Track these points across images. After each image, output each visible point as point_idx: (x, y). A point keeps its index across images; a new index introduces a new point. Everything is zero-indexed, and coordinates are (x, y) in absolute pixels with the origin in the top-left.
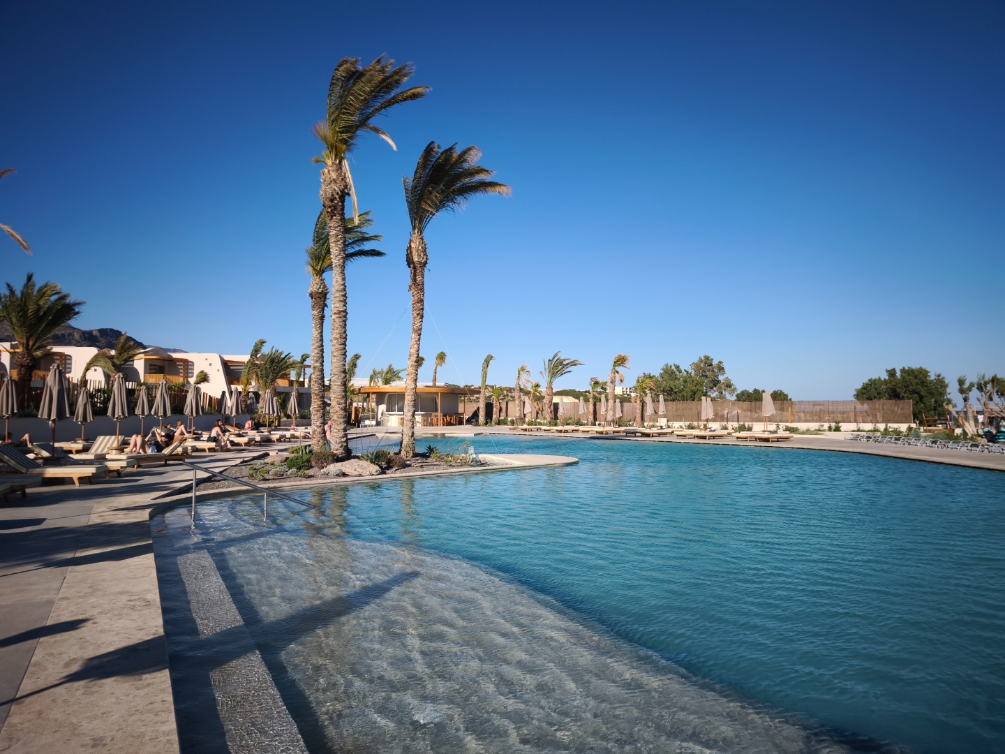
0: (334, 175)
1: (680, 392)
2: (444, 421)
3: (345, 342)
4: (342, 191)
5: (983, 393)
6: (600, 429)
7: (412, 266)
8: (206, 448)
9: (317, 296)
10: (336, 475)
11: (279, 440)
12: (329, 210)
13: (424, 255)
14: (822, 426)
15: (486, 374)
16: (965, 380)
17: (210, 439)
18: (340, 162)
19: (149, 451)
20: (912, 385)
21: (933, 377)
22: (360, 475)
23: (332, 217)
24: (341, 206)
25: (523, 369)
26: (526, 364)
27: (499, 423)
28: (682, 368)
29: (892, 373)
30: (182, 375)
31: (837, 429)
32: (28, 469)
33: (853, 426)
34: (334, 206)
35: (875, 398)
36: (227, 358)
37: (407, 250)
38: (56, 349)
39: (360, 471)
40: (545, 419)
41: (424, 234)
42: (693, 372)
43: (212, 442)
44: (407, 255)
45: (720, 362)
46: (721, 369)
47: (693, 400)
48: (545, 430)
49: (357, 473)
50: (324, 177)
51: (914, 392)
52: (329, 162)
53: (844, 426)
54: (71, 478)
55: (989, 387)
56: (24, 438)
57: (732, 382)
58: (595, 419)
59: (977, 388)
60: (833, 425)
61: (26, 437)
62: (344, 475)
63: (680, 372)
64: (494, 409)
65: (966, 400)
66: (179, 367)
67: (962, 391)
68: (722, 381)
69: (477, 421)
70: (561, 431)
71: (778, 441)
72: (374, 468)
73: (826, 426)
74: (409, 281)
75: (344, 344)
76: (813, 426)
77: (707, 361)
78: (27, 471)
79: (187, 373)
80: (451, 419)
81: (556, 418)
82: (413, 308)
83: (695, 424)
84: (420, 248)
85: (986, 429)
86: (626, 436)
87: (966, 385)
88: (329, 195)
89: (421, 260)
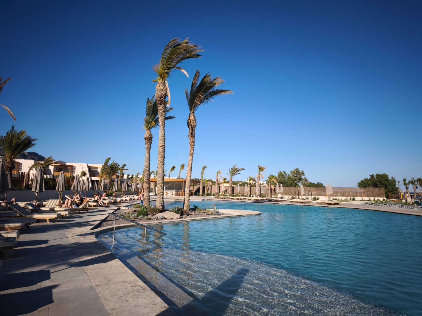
0: (162, 87)
1: (286, 183)
3: (164, 159)
4: (165, 94)
5: (414, 185)
6: (256, 198)
7: (190, 127)
8: (92, 205)
9: (148, 139)
10: (162, 219)
11: (120, 202)
12: (159, 102)
13: (195, 122)
14: (348, 198)
15: (203, 174)
16: (406, 180)
17: (94, 201)
18: (164, 82)
19: (74, 207)
20: (383, 181)
21: (390, 178)
22: (172, 219)
23: (160, 105)
24: (164, 100)
25: (219, 172)
26: (220, 170)
27: (208, 195)
28: (287, 173)
29: (372, 176)
30: (70, 172)
31: (354, 200)
32: (26, 215)
33: (360, 198)
34: (161, 100)
35: (367, 186)
36: (90, 165)
37: (188, 120)
38: (17, 160)
39: (171, 217)
40: (228, 193)
41: (195, 113)
42: (291, 174)
43: (95, 202)
44: (188, 122)
45: (303, 171)
46: (303, 174)
47: (292, 186)
48: (231, 198)
49: (170, 218)
50: (157, 88)
51: (383, 184)
52: (160, 82)
53: (356, 198)
54: (46, 219)
55: (416, 182)
56: (12, 200)
57: (307, 179)
58: (251, 194)
59: (411, 183)
60: (352, 198)
61: (14, 199)
62: (165, 218)
63: (286, 174)
64: (206, 189)
65: (407, 188)
66: (69, 169)
67: (405, 184)
68: (303, 179)
69: (199, 194)
70: (238, 199)
71: (334, 204)
72: (178, 216)
73: (349, 198)
75: (164, 160)
76: (344, 198)
77: (297, 170)
78: (26, 216)
79: (72, 172)
81: (233, 193)
82: (190, 145)
83: (295, 196)
84: (194, 119)
85: (415, 200)
86: (268, 202)
87: (407, 182)
88: (159, 96)
89: (194, 124)
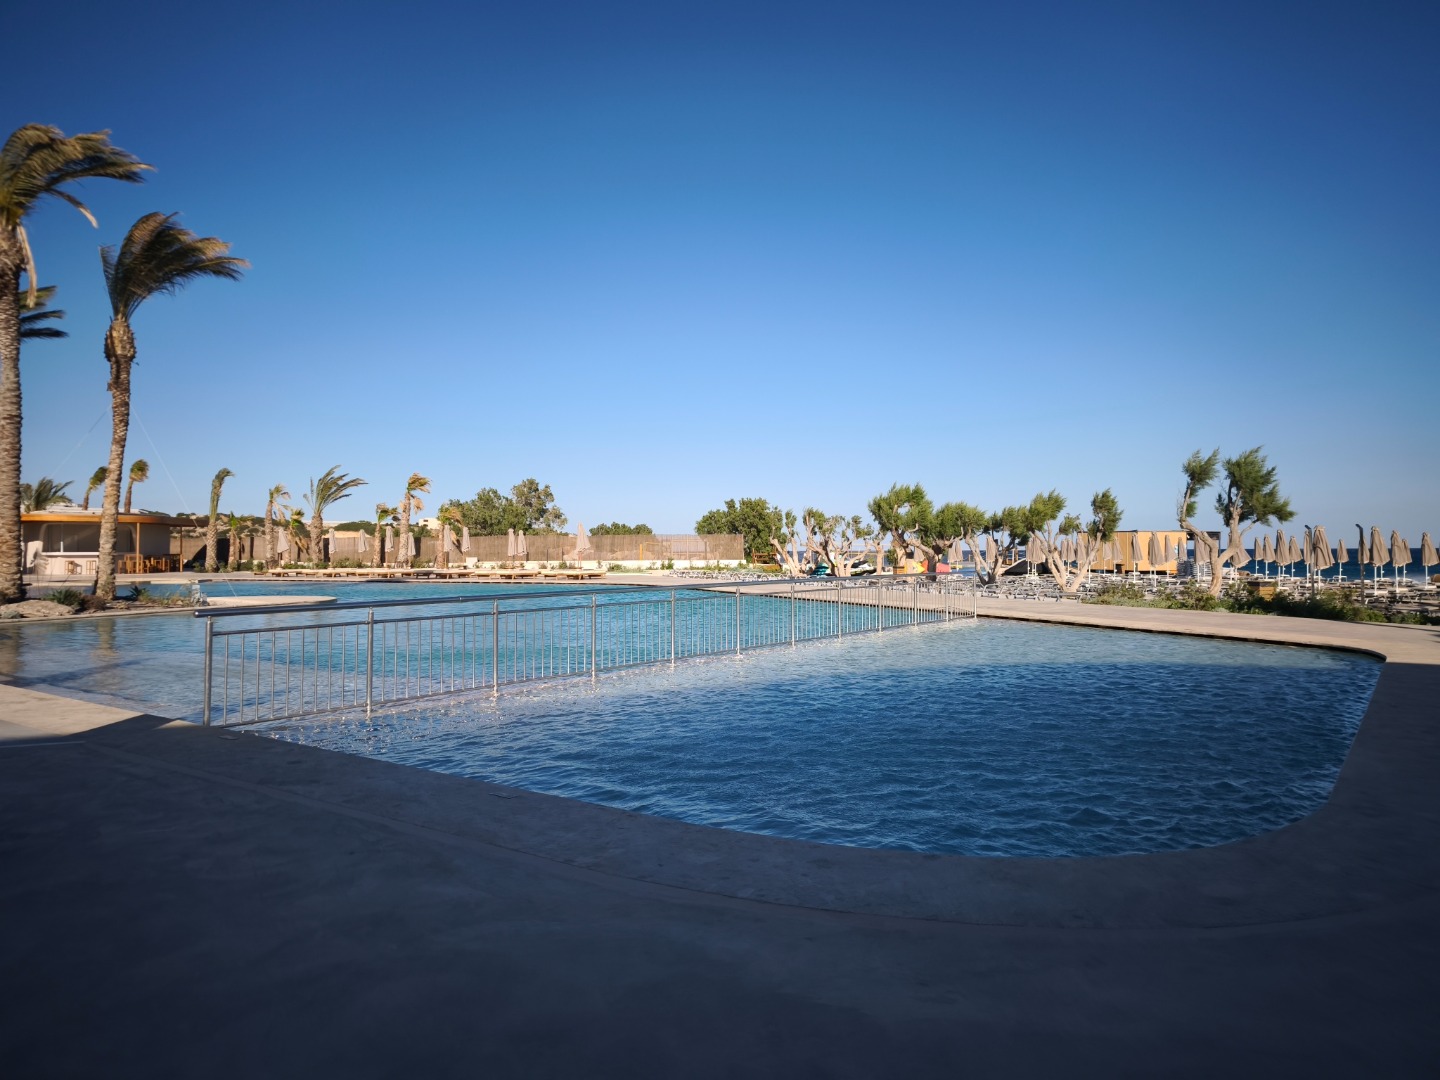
0: (5, 245)
2: (145, 566)
3: (19, 454)
4: (18, 266)
6: (388, 571)
7: (113, 359)
10: (12, 617)
13: (131, 347)
14: (654, 564)
15: (218, 496)
18: (14, 229)
20: (750, 518)
21: (770, 509)
22: (46, 616)
24: (14, 283)
25: (278, 490)
26: (282, 483)
27: (239, 567)
28: (501, 493)
29: (731, 505)
31: (670, 567)
33: (686, 563)
34: (4, 283)
35: (715, 531)
37: (106, 339)
39: (43, 611)
40: (310, 560)
41: (132, 320)
42: (515, 498)
44: (106, 345)
45: (547, 487)
46: (549, 495)
48: (309, 575)
49: (41, 614)
51: (751, 526)
53: (677, 564)
57: (562, 512)
58: (383, 559)
60: (666, 562)
62: (22, 617)
63: (499, 498)
64: (232, 549)
68: (550, 510)
69: (203, 565)
70: (330, 575)
72: (65, 608)
73: (659, 564)
74: (108, 378)
75: (17, 457)
76: (646, 564)
77: (532, 486)
80: (158, 563)
81: (326, 557)
82: (114, 412)
84: (125, 338)
89: (126, 353)
